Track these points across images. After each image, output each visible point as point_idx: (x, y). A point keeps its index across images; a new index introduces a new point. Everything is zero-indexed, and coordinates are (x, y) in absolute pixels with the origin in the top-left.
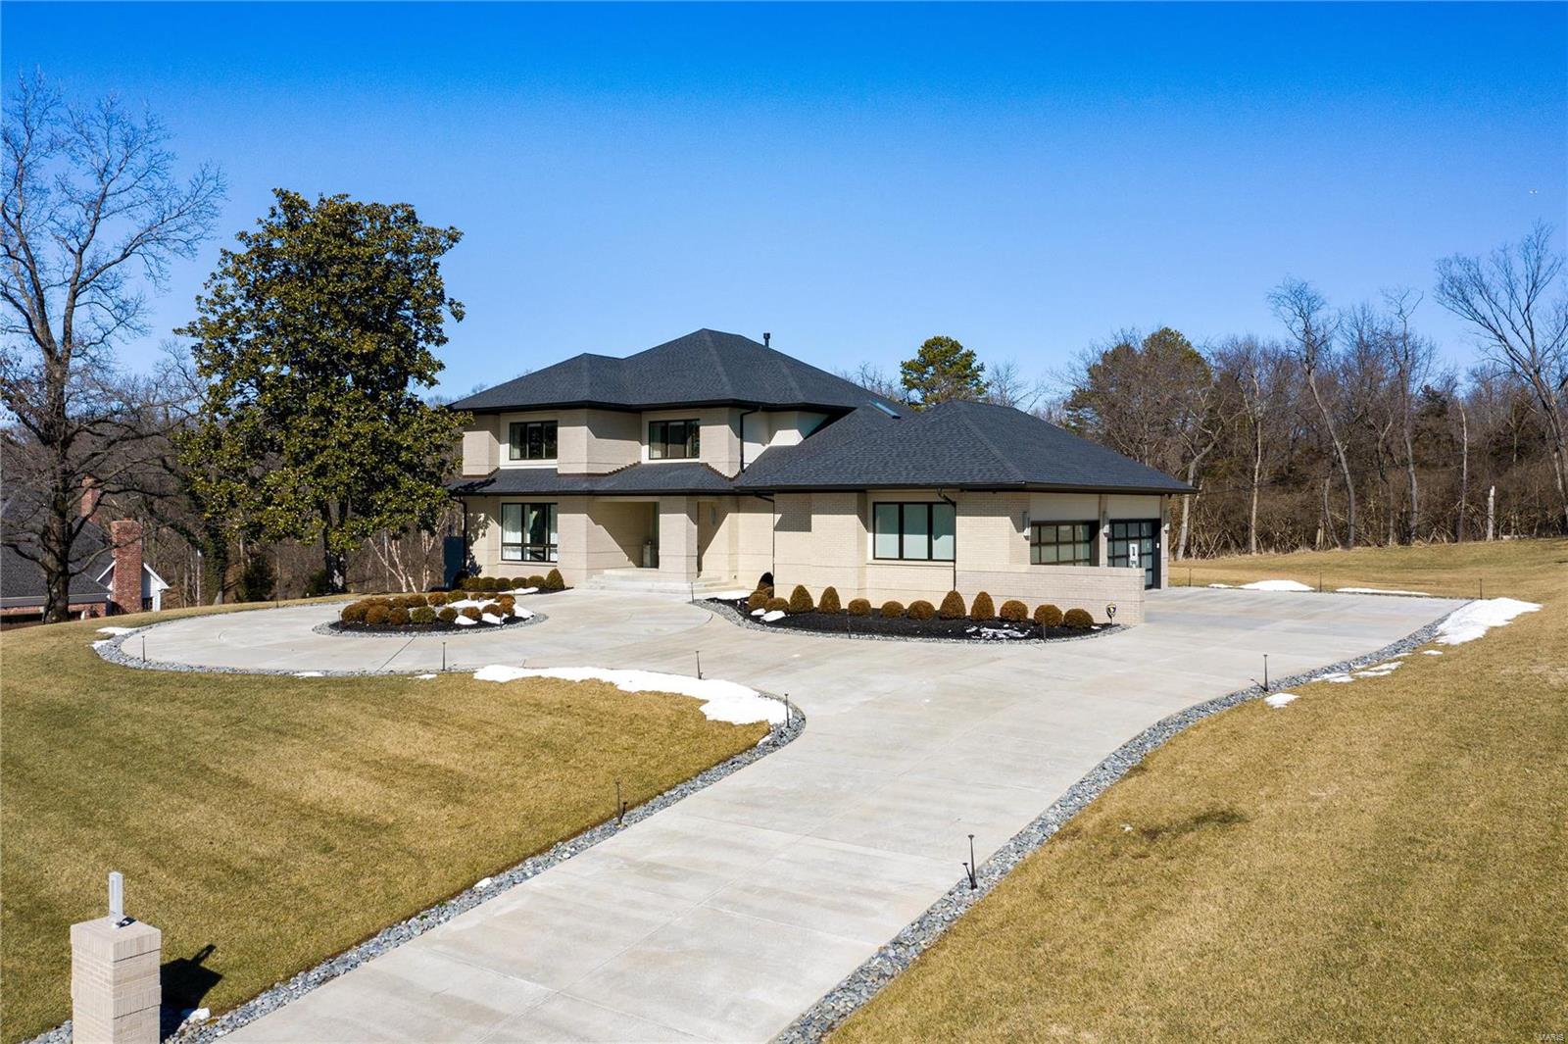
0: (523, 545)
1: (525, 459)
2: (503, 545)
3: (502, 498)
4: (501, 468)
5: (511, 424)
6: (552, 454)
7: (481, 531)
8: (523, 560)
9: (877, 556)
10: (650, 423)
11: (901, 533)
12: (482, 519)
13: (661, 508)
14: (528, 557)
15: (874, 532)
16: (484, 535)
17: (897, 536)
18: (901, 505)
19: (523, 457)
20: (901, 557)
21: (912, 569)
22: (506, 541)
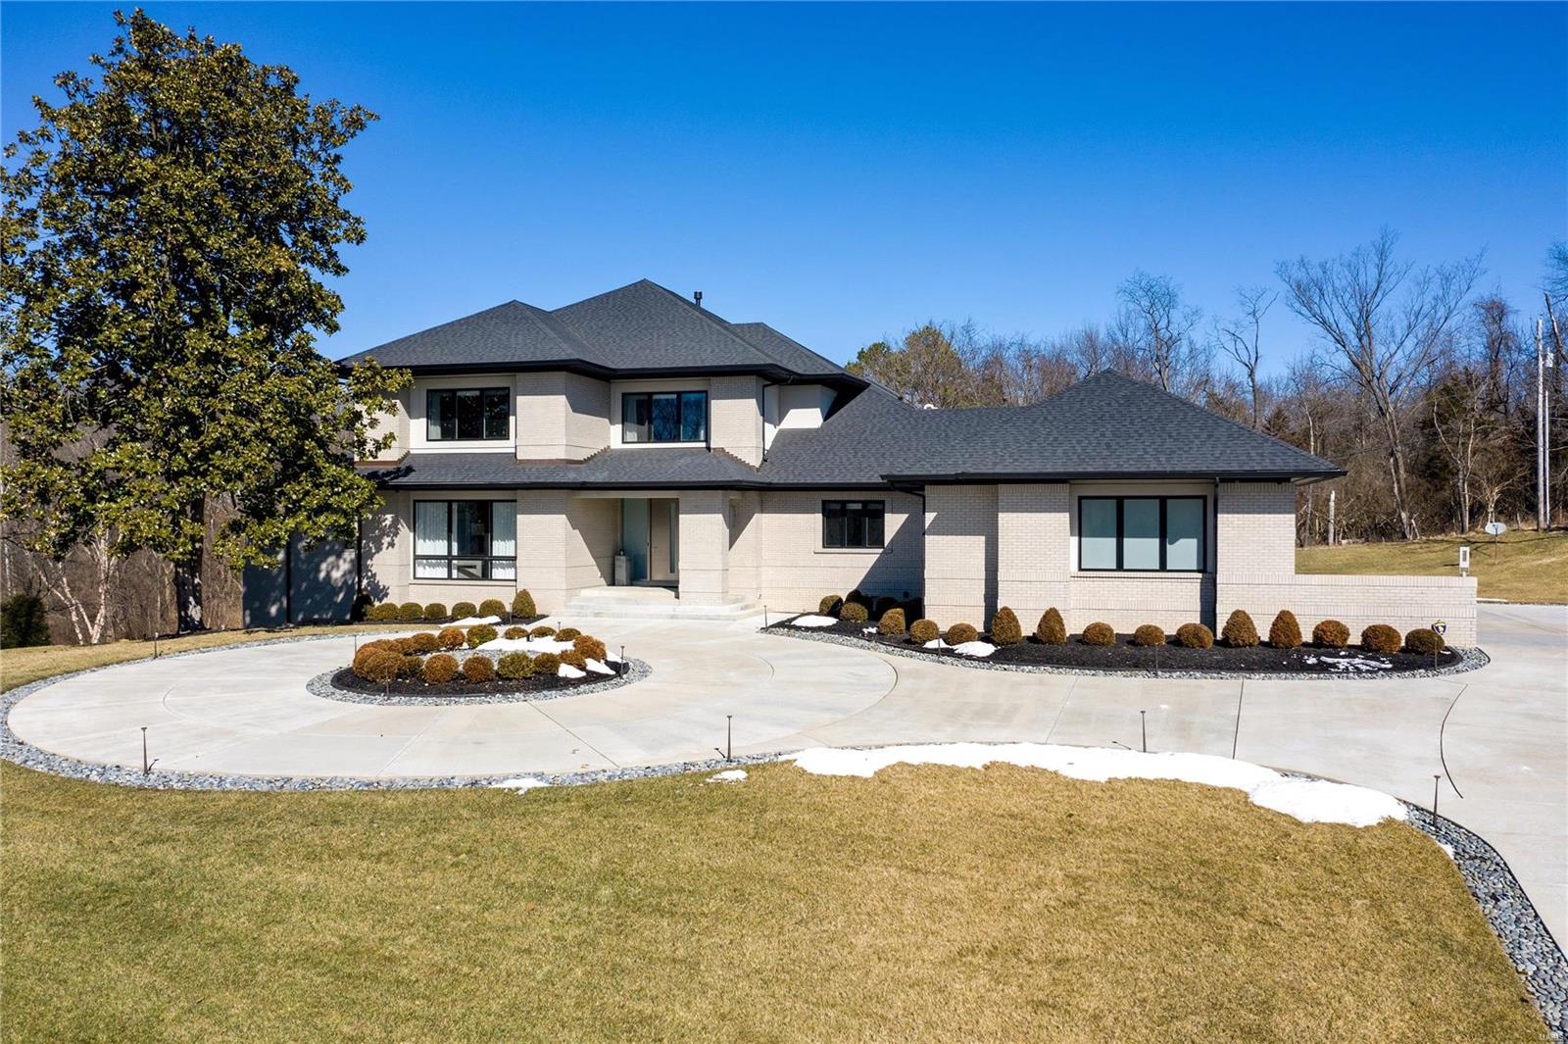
0: (449, 558)
1: (453, 439)
2: (416, 557)
3: (412, 492)
4: (412, 452)
5: (429, 391)
6: (500, 431)
7: (386, 540)
8: (450, 577)
9: (1083, 567)
10: (624, 395)
11: (1120, 536)
12: (388, 522)
13: (681, 506)
14: (455, 573)
15: (1080, 536)
16: (392, 544)
17: (1113, 541)
18: (1120, 501)
19: (447, 435)
20: (1120, 567)
21: (1136, 583)
22: (419, 552)
